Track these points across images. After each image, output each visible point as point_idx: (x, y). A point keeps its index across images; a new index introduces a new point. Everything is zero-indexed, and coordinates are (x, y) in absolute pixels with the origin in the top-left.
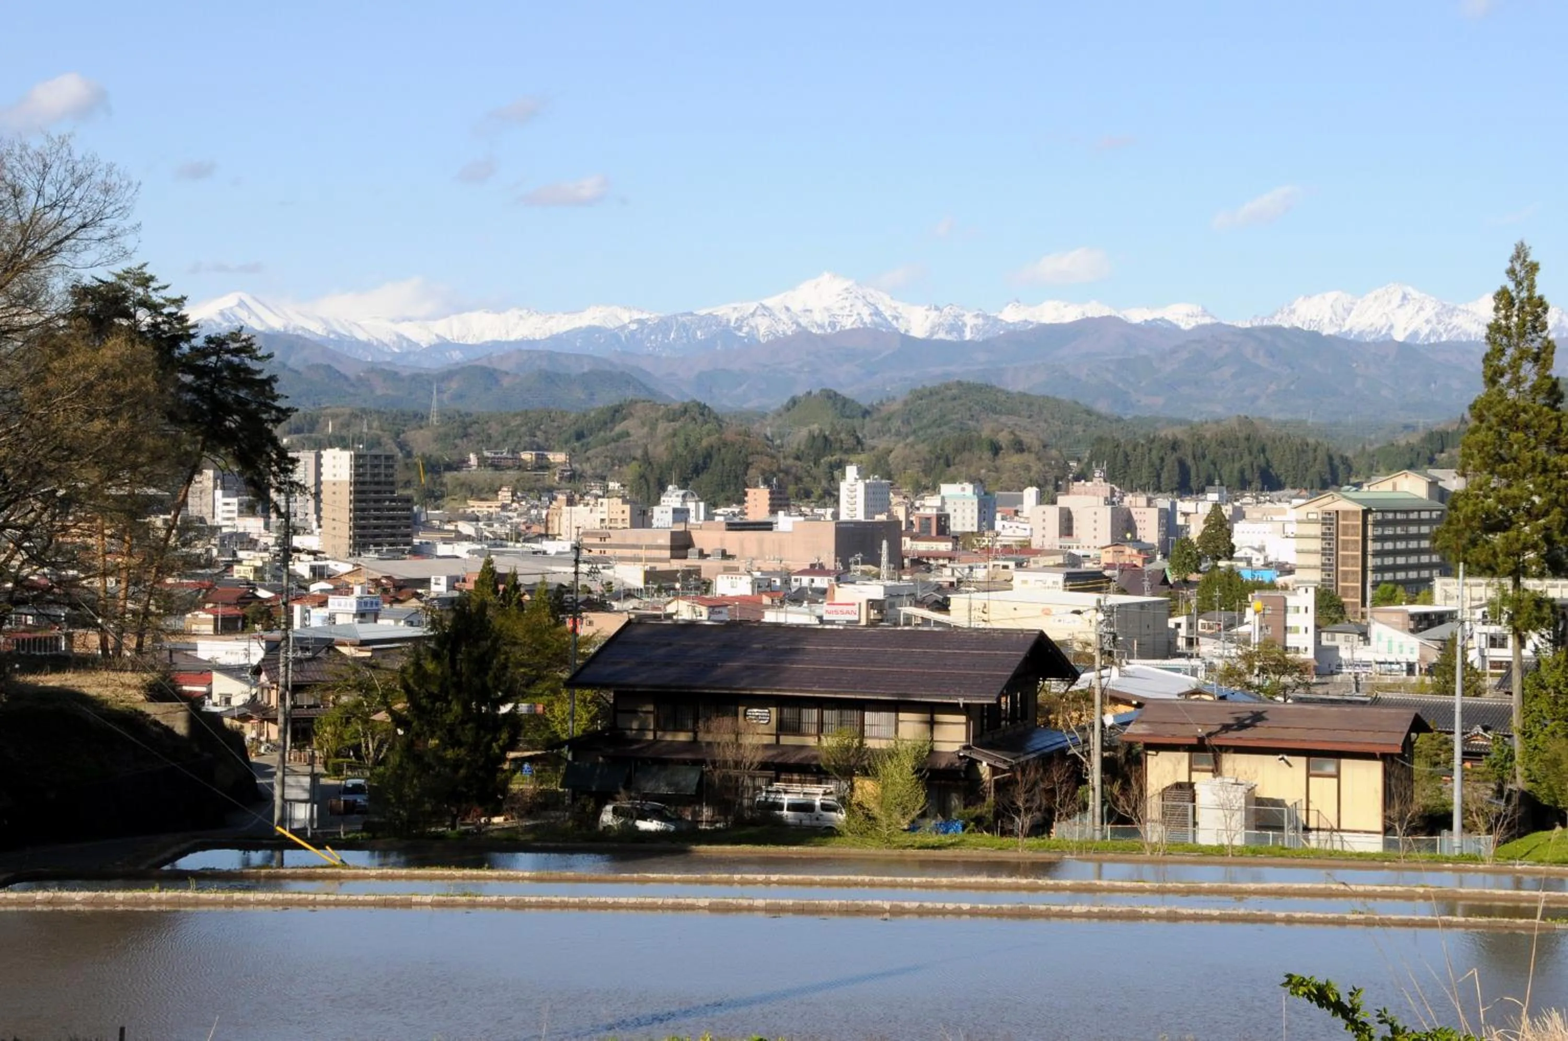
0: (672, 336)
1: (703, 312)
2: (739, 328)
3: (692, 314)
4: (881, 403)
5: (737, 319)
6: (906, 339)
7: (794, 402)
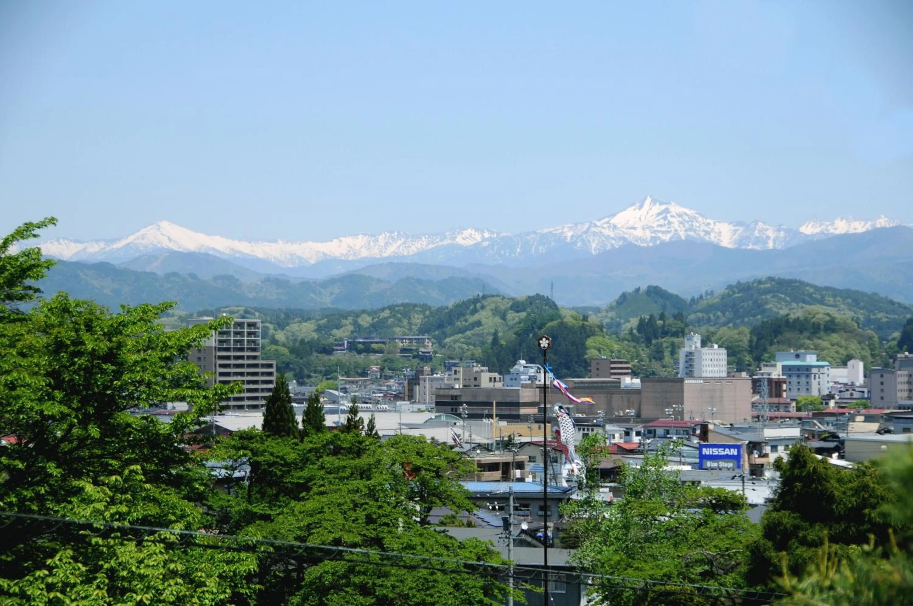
0: (518, 250)
1: (545, 231)
2: (575, 243)
3: (534, 232)
4: (701, 297)
5: (572, 236)
6: (717, 248)
7: (624, 296)
